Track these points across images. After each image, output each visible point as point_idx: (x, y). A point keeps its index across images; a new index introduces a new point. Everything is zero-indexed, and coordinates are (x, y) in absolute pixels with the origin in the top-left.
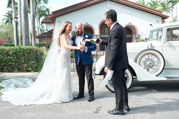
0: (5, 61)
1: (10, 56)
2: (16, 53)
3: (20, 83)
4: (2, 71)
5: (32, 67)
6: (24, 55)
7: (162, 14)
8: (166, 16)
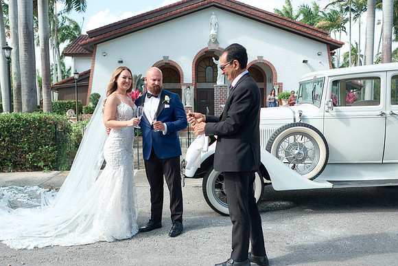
3: (21, 198)
5: (44, 160)
7: (328, 38)
8: (336, 43)
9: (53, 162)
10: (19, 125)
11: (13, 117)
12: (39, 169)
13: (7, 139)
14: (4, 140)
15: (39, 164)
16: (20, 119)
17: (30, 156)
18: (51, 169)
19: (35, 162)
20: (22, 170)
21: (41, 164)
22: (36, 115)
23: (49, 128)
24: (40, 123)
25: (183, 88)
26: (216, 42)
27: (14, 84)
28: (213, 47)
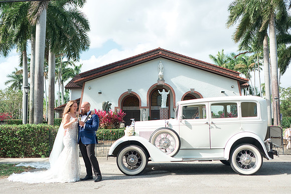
0: (9, 144)
1: (16, 136)
2: (23, 133)
4: (5, 156)
5: (42, 151)
6: (33, 135)
7: (237, 77)
8: (243, 80)
9: (47, 152)
10: (29, 131)
11: (26, 126)
12: (39, 156)
13: (22, 139)
14: (20, 139)
15: (39, 153)
16: (30, 127)
17: (34, 149)
18: (46, 157)
19: (37, 152)
20: (30, 157)
21: (40, 153)
22: (39, 125)
23: (46, 133)
24: (41, 130)
25: (141, 110)
26: (163, 80)
27: (31, 107)
28: (161, 83)
